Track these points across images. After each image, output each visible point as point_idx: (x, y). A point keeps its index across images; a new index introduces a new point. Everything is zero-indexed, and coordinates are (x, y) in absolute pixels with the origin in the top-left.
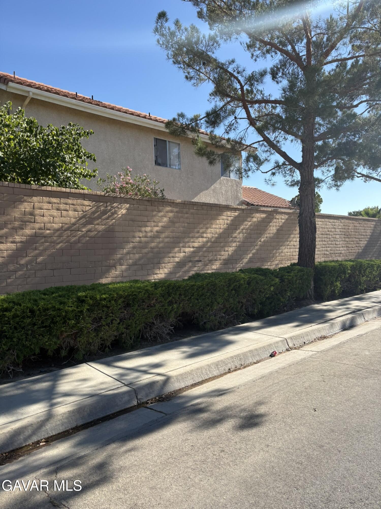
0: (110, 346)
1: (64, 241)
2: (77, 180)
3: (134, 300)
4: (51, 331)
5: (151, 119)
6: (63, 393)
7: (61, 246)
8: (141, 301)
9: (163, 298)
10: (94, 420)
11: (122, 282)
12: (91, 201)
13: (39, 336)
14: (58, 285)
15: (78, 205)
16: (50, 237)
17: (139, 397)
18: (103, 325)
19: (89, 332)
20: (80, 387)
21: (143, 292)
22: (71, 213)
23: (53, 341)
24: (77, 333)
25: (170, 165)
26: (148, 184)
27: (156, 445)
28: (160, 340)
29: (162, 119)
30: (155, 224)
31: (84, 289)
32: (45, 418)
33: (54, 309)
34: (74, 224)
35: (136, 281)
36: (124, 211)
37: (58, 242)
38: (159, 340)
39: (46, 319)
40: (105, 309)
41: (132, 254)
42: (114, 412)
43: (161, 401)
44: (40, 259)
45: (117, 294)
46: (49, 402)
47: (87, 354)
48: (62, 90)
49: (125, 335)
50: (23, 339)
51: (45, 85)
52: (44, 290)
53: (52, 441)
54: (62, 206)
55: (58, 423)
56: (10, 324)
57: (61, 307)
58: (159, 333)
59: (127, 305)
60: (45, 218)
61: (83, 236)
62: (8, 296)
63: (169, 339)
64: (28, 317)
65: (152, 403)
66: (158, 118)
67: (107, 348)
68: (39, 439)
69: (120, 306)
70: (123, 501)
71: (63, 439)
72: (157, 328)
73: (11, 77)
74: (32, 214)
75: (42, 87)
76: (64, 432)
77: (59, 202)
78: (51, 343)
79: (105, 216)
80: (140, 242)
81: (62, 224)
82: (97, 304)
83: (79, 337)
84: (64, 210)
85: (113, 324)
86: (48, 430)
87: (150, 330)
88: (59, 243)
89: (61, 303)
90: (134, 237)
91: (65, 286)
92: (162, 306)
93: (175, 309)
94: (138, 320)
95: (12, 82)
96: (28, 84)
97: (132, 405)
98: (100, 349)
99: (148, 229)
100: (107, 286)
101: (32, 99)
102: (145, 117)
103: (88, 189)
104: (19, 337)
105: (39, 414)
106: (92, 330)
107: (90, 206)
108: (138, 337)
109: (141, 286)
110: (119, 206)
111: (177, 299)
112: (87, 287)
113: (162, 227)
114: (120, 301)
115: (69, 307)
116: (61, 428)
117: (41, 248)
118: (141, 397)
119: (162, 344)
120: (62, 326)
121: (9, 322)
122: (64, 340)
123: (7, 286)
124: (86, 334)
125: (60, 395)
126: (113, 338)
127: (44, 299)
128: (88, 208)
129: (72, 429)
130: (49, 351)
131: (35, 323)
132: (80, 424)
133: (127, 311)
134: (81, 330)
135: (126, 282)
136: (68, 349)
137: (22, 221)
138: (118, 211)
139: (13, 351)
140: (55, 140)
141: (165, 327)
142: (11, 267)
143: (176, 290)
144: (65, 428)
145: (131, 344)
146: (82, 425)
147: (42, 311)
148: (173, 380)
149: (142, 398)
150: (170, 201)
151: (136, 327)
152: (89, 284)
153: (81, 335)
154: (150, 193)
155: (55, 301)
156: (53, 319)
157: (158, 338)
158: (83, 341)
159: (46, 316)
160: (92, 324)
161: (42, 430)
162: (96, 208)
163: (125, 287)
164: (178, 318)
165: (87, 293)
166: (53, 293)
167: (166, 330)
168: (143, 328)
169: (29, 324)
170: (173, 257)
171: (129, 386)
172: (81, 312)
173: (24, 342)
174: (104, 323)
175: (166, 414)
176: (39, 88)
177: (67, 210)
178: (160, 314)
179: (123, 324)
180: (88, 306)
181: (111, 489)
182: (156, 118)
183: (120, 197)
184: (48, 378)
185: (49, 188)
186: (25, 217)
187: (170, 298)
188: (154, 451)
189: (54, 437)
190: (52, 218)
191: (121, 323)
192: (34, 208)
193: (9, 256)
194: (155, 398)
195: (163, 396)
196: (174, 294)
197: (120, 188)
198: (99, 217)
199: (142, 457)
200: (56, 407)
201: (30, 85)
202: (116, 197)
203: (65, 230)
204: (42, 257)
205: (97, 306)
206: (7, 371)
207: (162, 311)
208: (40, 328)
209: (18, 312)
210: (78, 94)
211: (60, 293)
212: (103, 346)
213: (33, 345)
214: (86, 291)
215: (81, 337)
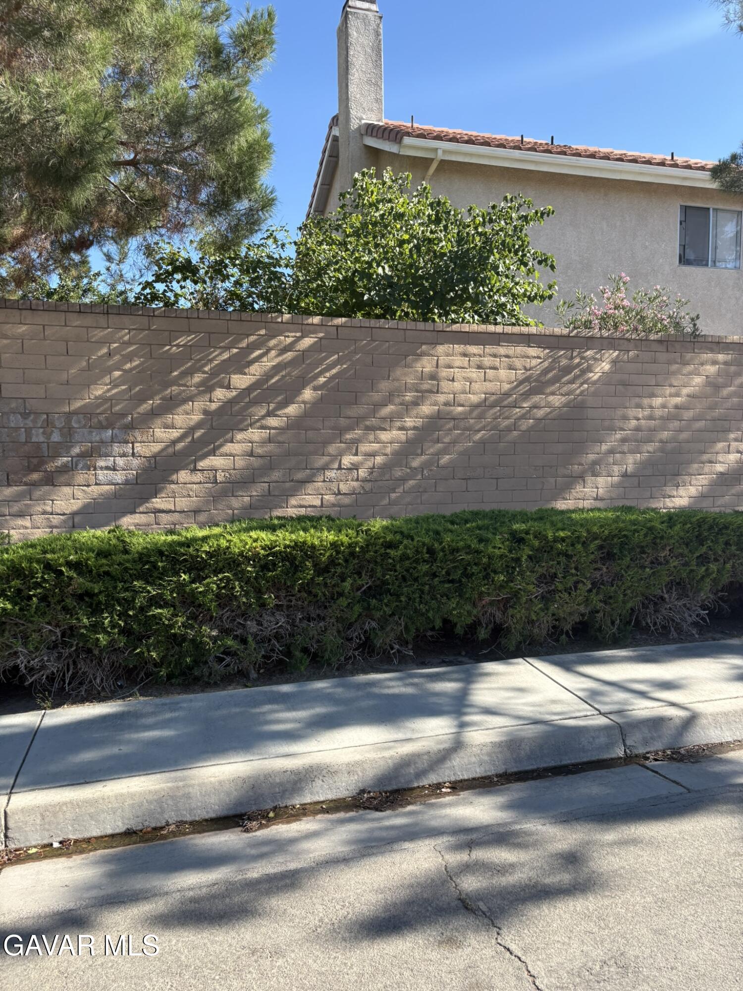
0: (570, 632)
1: (488, 425)
2: (516, 308)
3: (622, 545)
4: (462, 590)
5: (676, 166)
6: (482, 708)
7: (483, 436)
8: (638, 550)
9: (687, 547)
10: (538, 768)
11: (599, 510)
12: (541, 347)
13: (442, 596)
14: (475, 508)
15: (517, 357)
16: (463, 419)
17: (628, 743)
18: (560, 591)
19: (531, 600)
20: (513, 701)
21: (642, 533)
22: (503, 373)
23: (464, 610)
24: (507, 600)
25: (714, 262)
26: (664, 305)
27: (667, 848)
28: (676, 635)
29: (702, 162)
30: (673, 390)
31: (524, 517)
32: (451, 746)
33: (468, 550)
34: (507, 394)
35: (629, 509)
36: (606, 366)
37: (477, 428)
38: (674, 634)
39: (455, 567)
40: (563, 559)
41: (620, 453)
42: (576, 761)
43: (676, 759)
44: (445, 459)
45: (588, 531)
46: (457, 718)
47: (525, 642)
48: (494, 136)
49: (600, 615)
50: (415, 599)
51: (465, 132)
52: (452, 515)
53: (463, 789)
54: (487, 361)
55: (473, 759)
56: (395, 571)
57: (481, 547)
58: (673, 621)
59: (609, 556)
60: (455, 383)
61: (523, 417)
62: (394, 522)
63: (697, 636)
64: (424, 561)
65: (656, 760)
66: (692, 161)
67: (564, 636)
68: (441, 780)
69: (592, 557)
70: (595, 939)
71: (481, 790)
72: (670, 609)
73: (408, 128)
74: (433, 377)
75: (459, 136)
76: (482, 778)
77: (482, 352)
78: (462, 611)
79: (570, 376)
80: (637, 429)
81: (485, 394)
82: (546, 549)
83: (511, 607)
84: (491, 368)
85: (578, 591)
86: (457, 768)
87: (655, 611)
88: (479, 431)
89: (481, 541)
90: (625, 418)
91: (487, 510)
92: (684, 565)
93: (713, 572)
94: (629, 588)
95: (409, 136)
96: (435, 134)
97: (613, 756)
98: (550, 635)
99: (658, 401)
100: (569, 515)
101: (442, 162)
102: (662, 164)
103: (536, 325)
104: (409, 594)
105: (441, 737)
106: (536, 597)
107: (539, 357)
108: (629, 623)
109: (638, 519)
110: (598, 356)
111: (720, 553)
112: (529, 515)
113: (688, 396)
114: (593, 546)
115: (494, 547)
116: (478, 770)
117: (447, 440)
118: (633, 744)
119: (681, 643)
120: (483, 583)
121: (394, 566)
122: (485, 609)
123: (389, 504)
124: (525, 603)
125: (476, 710)
126: (577, 618)
127: (451, 531)
128: (535, 362)
129: (497, 776)
130: (458, 626)
131: (436, 572)
132: (513, 770)
133: (607, 568)
134: (516, 594)
135: (606, 510)
136: (490, 626)
137: (417, 391)
138: (595, 366)
139: (400, 619)
140: (480, 234)
141: (688, 609)
142: (398, 473)
143: (718, 534)
144: (485, 771)
145: (614, 634)
146: (516, 773)
147: (448, 552)
148: (705, 721)
149: (635, 744)
150: (710, 340)
151: (624, 602)
152: (533, 508)
153: (515, 603)
154: (666, 326)
155: (471, 536)
156: (466, 569)
157: (673, 629)
158: (518, 616)
159: (454, 562)
160: (538, 586)
161: (446, 766)
162: (551, 362)
163: (605, 519)
164: (720, 594)
165: (529, 525)
166: (466, 522)
167: (691, 616)
168: (639, 606)
169: (426, 574)
170: (711, 462)
171: (609, 716)
172: (518, 560)
173: (417, 605)
174: (560, 587)
175: (689, 791)
176: (454, 139)
177: (495, 368)
178: (678, 581)
179: (597, 594)
180: (531, 550)
181: (572, 908)
182: (687, 161)
183: (602, 337)
184: (455, 676)
185: (466, 328)
186: (422, 384)
187: (704, 549)
188: (661, 860)
189: (466, 783)
190: (468, 383)
191: (594, 591)
192: (437, 367)
193: (396, 453)
194: (664, 752)
195: (682, 751)
196: (712, 541)
197: (602, 318)
198: (556, 380)
199: (636, 864)
200: (469, 729)
201: (439, 137)
202: (592, 338)
203: (492, 406)
204: (448, 457)
205: (548, 552)
206: (389, 652)
207: (684, 575)
208: (443, 582)
209: (409, 551)
210: (525, 139)
211: (480, 522)
212: (556, 631)
213: (431, 612)
214: (528, 521)
215: (516, 608)
